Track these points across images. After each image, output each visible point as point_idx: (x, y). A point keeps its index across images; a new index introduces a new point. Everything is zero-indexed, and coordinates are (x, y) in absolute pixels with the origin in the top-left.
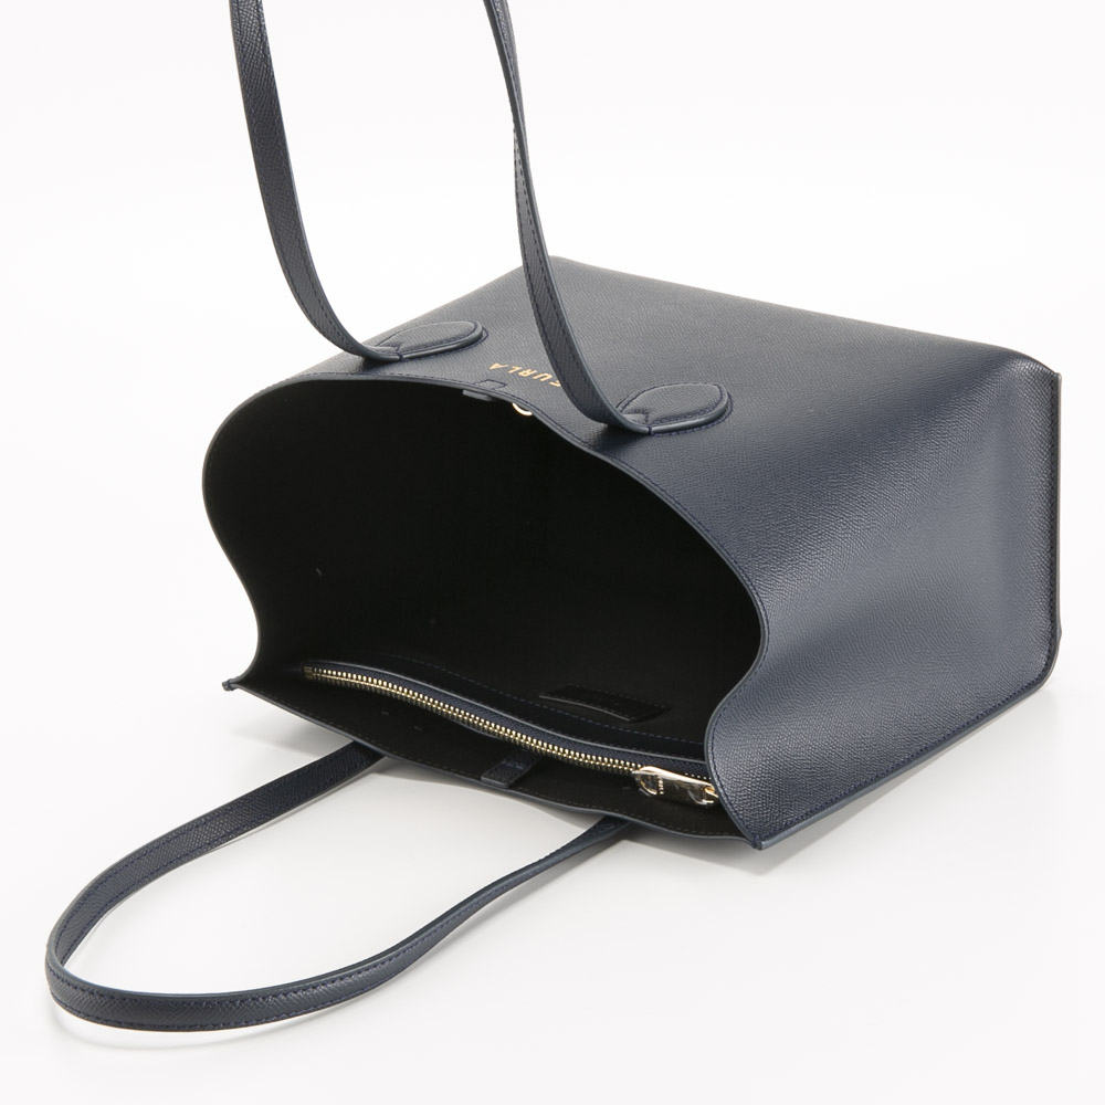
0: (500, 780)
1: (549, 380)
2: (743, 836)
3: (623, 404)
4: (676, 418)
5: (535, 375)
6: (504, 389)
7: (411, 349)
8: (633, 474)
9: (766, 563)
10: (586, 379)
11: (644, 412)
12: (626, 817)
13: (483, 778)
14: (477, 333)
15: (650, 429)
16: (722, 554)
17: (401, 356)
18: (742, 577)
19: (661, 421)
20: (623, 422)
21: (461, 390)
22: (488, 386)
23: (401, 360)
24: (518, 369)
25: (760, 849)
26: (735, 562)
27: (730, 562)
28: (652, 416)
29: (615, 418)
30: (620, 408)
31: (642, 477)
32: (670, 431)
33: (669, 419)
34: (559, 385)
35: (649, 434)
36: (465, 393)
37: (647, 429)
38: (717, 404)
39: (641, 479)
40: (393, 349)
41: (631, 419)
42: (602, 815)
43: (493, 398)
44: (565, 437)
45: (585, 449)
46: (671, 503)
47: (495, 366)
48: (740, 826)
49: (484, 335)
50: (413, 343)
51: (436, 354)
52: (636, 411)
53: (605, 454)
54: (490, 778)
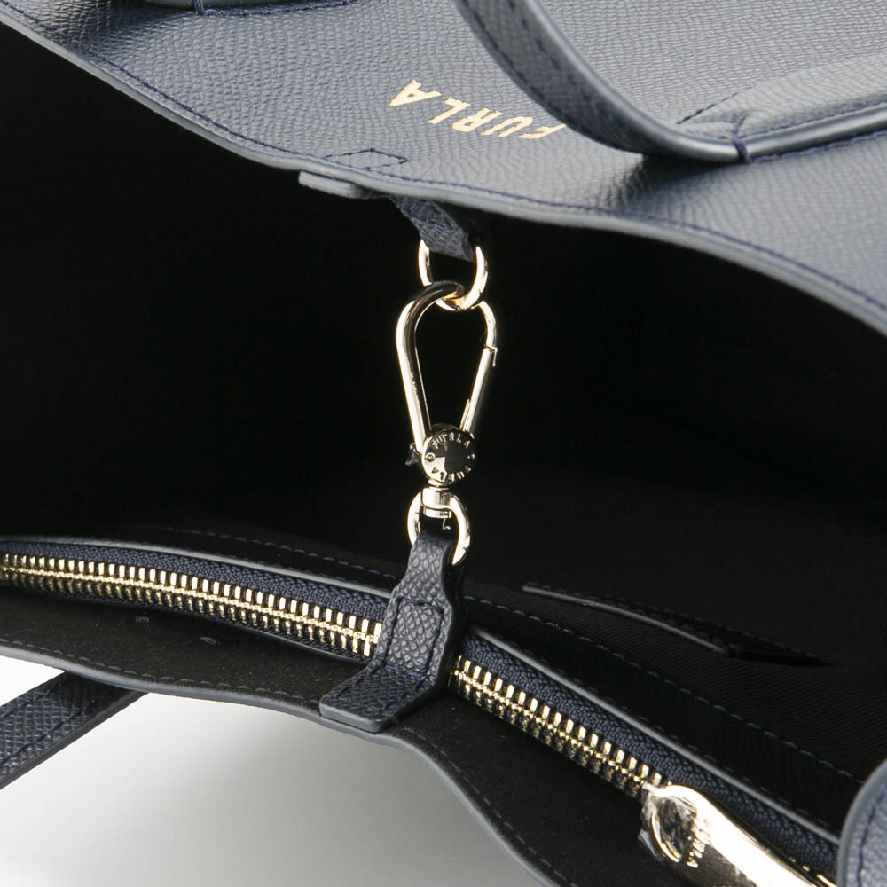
21: (297, 173)
36: (304, 179)
54: (338, 707)
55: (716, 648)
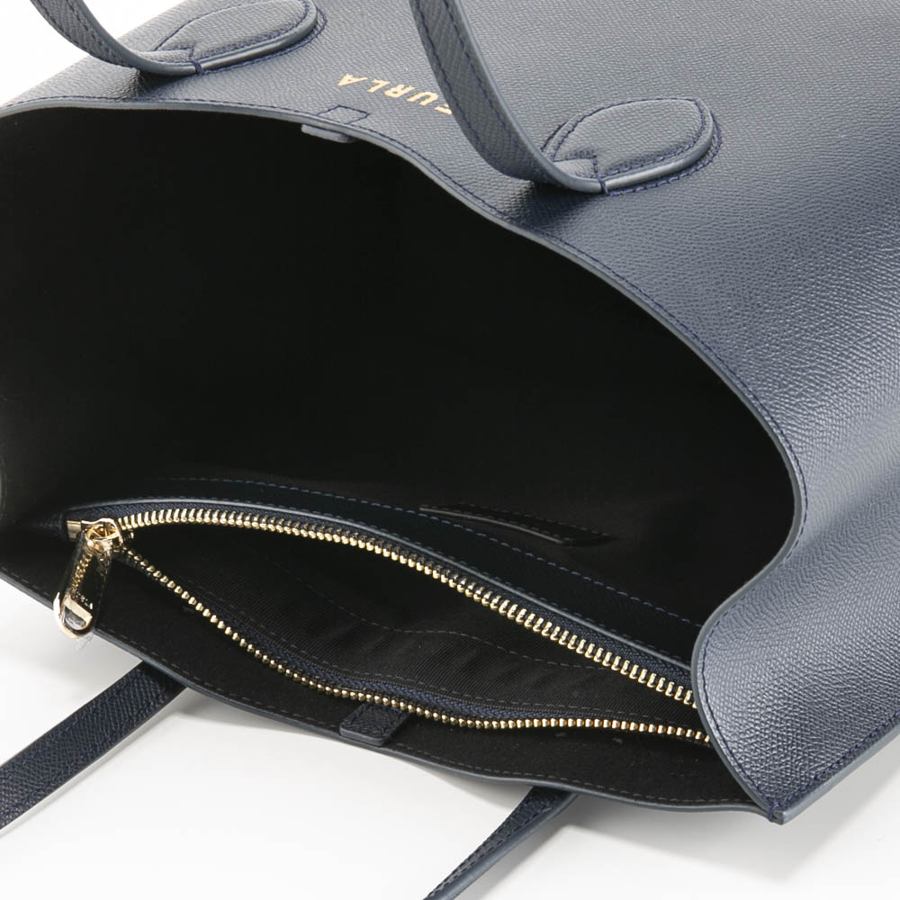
0: (367, 733)
1: (435, 104)
2: (753, 804)
3: (553, 142)
4: (641, 162)
5: (411, 94)
6: (366, 123)
7: (213, 53)
8: (585, 262)
9: (800, 395)
10: (505, 124)
11: (589, 154)
12: (567, 787)
13: (342, 729)
14: (309, 21)
15: (602, 183)
16: (734, 385)
17: (197, 65)
18: (766, 420)
19: (619, 168)
20: (556, 176)
21: (299, 125)
22: (340, 117)
23: (198, 73)
24: (382, 84)
25: (781, 822)
26: (755, 398)
27: (746, 397)
28: (604, 162)
29: (544, 171)
30: (550, 149)
31: (598, 266)
32: (632, 186)
33: (631, 165)
34: (449, 112)
35: (602, 193)
36: (305, 129)
37: (599, 185)
38: (699, 135)
39: (597, 269)
40: (184, 54)
41: (571, 170)
42: (529, 784)
43: (350, 137)
44: (471, 206)
45: (505, 225)
46: (646, 305)
47: (347, 80)
48: (748, 788)
49: (321, 21)
50: (215, 41)
51: (251, 59)
52: (578, 155)
53: (537, 232)
54: (353, 730)
55: (557, 541)
